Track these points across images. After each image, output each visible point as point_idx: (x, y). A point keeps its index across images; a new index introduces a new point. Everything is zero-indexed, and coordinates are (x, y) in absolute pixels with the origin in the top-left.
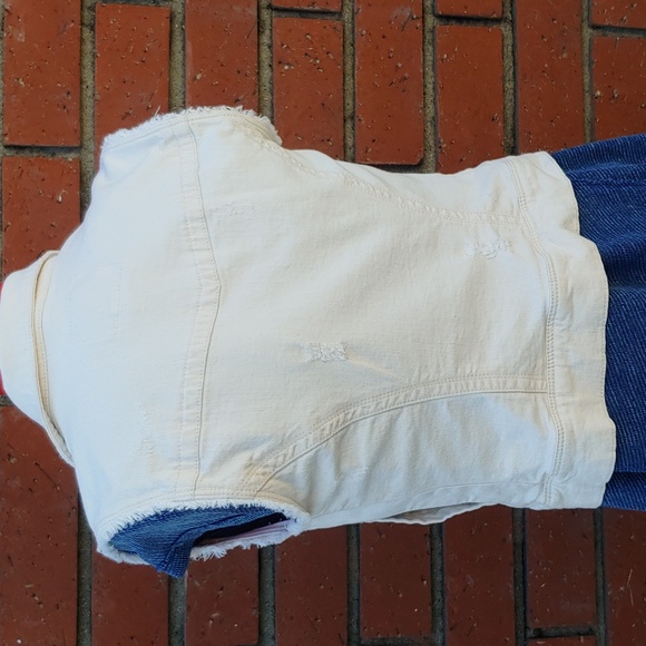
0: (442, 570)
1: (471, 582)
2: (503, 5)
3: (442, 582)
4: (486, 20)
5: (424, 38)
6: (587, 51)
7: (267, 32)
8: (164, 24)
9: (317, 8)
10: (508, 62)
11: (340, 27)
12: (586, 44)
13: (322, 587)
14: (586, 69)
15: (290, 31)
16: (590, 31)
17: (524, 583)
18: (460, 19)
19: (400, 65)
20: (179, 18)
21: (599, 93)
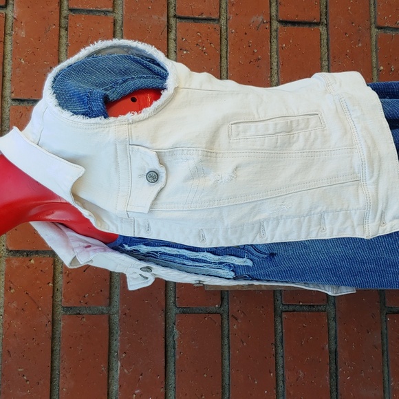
0: (283, 367)
1: (301, 375)
3: (283, 375)
4: (310, 24)
5: (271, 34)
6: (374, 43)
7: (174, 31)
10: (324, 49)
11: (218, 28)
12: (374, 38)
13: (205, 376)
14: (374, 54)
15: (187, 30)
16: (376, 30)
17: (336, 376)
18: (294, 23)
19: (256, 51)
20: (119, 23)
21: (382, 68)
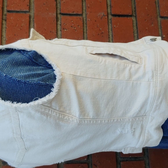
2: (132, 12)
8: (28, 18)
9: (75, 13)
